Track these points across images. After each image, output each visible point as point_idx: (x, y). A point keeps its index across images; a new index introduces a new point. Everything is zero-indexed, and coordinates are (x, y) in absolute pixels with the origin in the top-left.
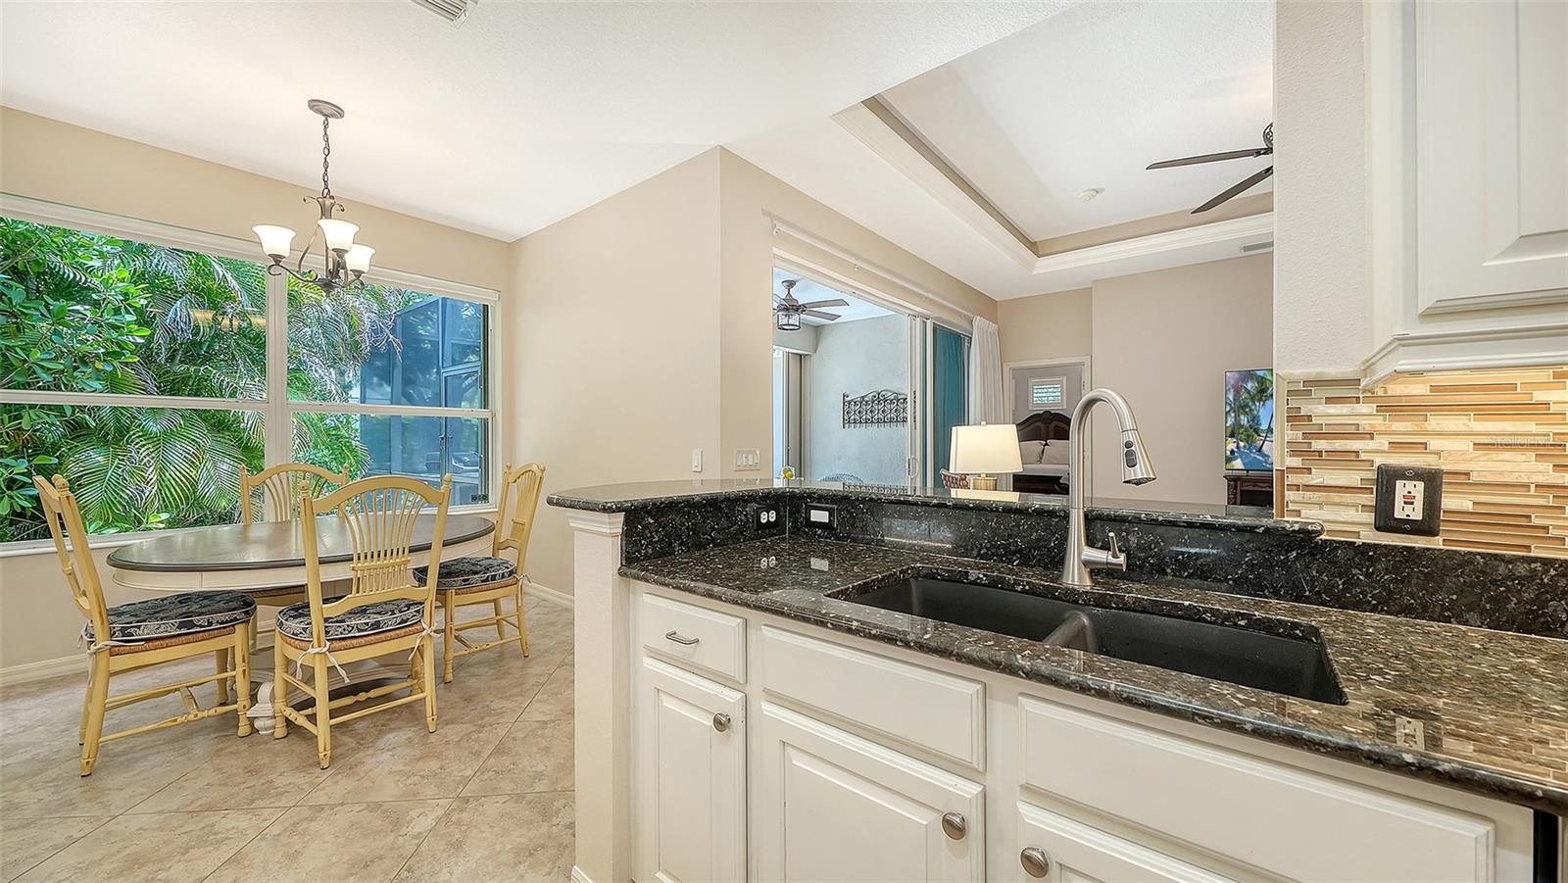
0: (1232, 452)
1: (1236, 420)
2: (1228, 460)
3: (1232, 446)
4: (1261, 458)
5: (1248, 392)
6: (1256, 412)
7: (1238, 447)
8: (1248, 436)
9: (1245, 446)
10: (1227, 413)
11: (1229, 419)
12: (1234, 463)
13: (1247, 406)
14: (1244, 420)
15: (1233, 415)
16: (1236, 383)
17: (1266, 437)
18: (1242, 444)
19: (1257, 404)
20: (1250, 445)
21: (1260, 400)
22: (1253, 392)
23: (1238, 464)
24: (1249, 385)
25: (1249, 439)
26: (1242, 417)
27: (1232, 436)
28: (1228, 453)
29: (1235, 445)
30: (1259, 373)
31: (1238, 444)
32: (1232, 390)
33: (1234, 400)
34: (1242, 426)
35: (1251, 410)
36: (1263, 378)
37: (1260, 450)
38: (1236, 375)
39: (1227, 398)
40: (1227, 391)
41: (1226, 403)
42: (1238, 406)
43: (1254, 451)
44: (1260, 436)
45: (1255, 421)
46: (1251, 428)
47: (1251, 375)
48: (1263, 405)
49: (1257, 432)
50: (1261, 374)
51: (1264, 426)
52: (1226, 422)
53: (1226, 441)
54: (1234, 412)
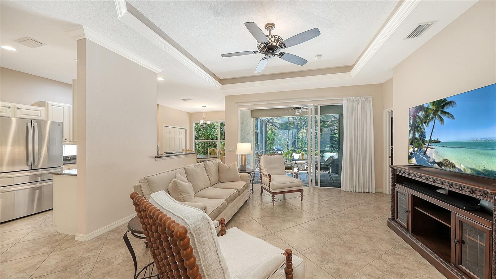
0: (411, 153)
1: (413, 134)
2: (410, 158)
3: (411, 150)
4: (425, 158)
5: (419, 118)
6: (423, 130)
7: (414, 151)
8: (419, 144)
9: (417, 151)
10: (410, 131)
11: (410, 135)
12: (412, 159)
13: (418, 126)
14: (417, 135)
15: (412, 132)
16: (414, 114)
17: (428, 145)
18: (416, 149)
19: (424, 125)
20: (420, 150)
21: (425, 123)
22: (422, 117)
23: (414, 161)
24: (420, 114)
25: (419, 147)
26: (416, 133)
27: (411, 144)
28: (410, 154)
31: (414, 149)
32: (412, 118)
33: (413, 124)
34: (416, 139)
35: (421, 129)
36: (427, 108)
37: (425, 153)
38: (414, 110)
39: (410, 123)
40: (410, 119)
41: (409, 126)
42: (415, 127)
43: (422, 154)
44: (425, 144)
45: (423, 135)
46: (421, 140)
47: (421, 108)
48: (427, 125)
49: (423, 142)
50: (426, 106)
51: (427, 139)
52: (409, 137)
53: (409, 146)
54: (413, 130)
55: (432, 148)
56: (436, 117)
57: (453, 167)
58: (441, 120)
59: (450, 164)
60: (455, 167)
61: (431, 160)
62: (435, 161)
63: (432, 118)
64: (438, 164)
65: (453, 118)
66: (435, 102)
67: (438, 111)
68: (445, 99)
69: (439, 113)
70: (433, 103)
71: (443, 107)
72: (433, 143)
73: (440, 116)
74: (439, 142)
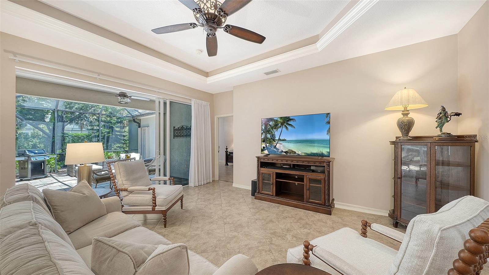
0: (264, 147)
1: (265, 136)
2: (262, 150)
4: (275, 150)
5: (270, 125)
6: (273, 133)
7: (266, 146)
8: (270, 142)
10: (262, 133)
11: (263, 136)
12: (265, 151)
13: (270, 131)
16: (266, 123)
17: (278, 142)
18: (268, 145)
19: (274, 130)
20: (271, 145)
21: (275, 129)
22: (272, 125)
23: (266, 152)
24: (271, 123)
25: (270, 143)
26: (268, 135)
27: (264, 142)
28: (262, 148)
29: (265, 145)
30: (275, 119)
32: (264, 125)
33: (265, 129)
34: (268, 138)
35: (272, 132)
36: (276, 120)
37: (275, 147)
38: (266, 120)
39: (262, 128)
40: (262, 126)
41: (262, 130)
42: (266, 131)
43: (273, 147)
44: (275, 142)
45: (273, 136)
46: (272, 139)
47: (271, 119)
48: (277, 130)
49: (274, 140)
50: (276, 119)
51: (277, 138)
52: (262, 137)
53: (261, 143)
54: (265, 133)
55: (281, 144)
56: (283, 126)
57: (294, 153)
58: (287, 128)
59: (293, 151)
60: (296, 153)
61: (280, 151)
62: (282, 151)
63: (280, 127)
64: (285, 152)
65: (294, 127)
66: (282, 117)
67: (284, 123)
68: (289, 117)
69: (285, 124)
70: (281, 118)
71: (288, 121)
72: (281, 140)
73: (285, 126)
74: (285, 140)
